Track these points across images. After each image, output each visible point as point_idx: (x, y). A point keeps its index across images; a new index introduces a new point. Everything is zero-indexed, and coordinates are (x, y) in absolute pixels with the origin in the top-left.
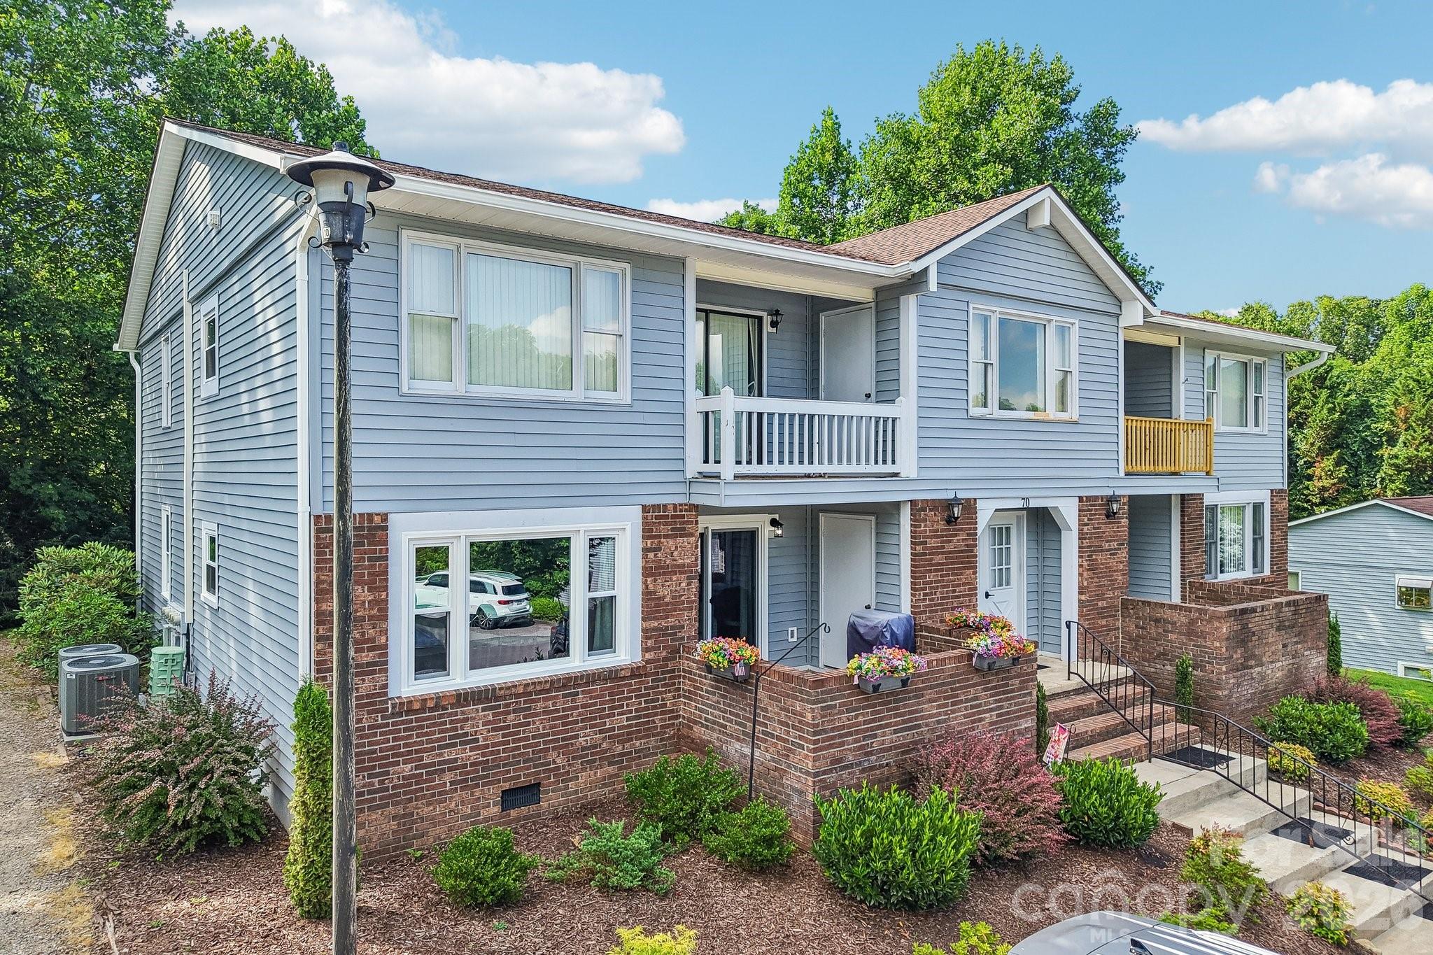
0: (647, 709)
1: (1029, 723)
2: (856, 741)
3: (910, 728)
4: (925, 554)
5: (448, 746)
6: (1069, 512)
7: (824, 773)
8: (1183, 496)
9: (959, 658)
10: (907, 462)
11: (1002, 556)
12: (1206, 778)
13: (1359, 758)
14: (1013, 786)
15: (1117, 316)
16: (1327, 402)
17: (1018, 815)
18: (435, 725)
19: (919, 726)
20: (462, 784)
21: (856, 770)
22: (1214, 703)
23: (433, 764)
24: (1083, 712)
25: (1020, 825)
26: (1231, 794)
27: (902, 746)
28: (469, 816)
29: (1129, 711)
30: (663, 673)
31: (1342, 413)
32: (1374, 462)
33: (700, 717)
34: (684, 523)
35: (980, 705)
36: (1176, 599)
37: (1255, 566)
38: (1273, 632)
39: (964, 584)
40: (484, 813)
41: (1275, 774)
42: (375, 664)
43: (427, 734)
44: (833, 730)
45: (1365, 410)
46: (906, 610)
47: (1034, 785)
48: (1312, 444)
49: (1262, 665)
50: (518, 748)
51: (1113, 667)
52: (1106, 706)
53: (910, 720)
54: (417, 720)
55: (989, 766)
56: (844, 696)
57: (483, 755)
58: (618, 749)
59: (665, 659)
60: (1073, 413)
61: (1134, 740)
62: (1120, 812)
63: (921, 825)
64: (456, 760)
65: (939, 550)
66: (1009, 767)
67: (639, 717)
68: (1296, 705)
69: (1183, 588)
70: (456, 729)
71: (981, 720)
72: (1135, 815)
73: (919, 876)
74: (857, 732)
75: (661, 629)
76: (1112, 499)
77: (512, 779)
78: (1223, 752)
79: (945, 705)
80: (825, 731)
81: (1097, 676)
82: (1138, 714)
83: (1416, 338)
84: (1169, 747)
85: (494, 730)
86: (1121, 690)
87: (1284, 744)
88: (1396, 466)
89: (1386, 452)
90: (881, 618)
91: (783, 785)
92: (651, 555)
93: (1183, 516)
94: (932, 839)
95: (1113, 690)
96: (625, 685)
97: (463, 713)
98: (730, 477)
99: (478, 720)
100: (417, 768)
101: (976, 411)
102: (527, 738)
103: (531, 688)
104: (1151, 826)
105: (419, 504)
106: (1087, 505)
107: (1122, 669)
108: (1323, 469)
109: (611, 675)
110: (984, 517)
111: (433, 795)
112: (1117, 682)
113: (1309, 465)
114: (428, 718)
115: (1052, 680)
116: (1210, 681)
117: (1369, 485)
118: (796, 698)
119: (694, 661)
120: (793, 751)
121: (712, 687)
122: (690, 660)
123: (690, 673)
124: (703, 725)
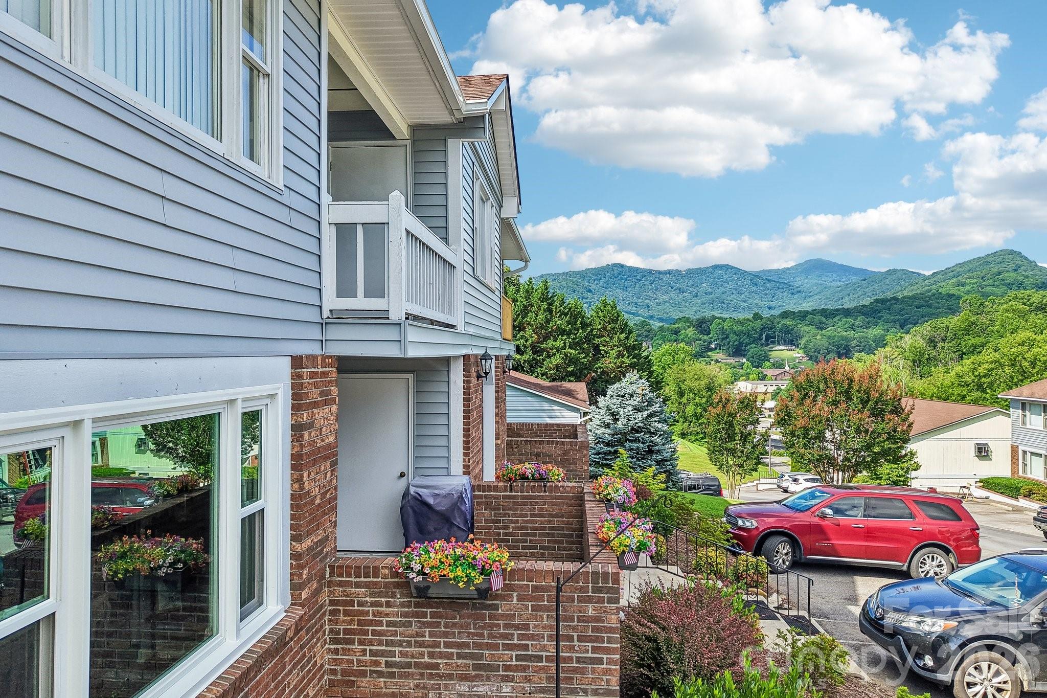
6: (493, 367)
15: (500, 207)
39: (479, 439)
46: (457, 469)
59: (315, 593)
65: (475, 406)
75: (313, 549)
92: (302, 435)
119: (358, 585)
120: (583, 671)
121: (404, 615)
122: (350, 584)
123: (351, 603)
124: (380, 674)
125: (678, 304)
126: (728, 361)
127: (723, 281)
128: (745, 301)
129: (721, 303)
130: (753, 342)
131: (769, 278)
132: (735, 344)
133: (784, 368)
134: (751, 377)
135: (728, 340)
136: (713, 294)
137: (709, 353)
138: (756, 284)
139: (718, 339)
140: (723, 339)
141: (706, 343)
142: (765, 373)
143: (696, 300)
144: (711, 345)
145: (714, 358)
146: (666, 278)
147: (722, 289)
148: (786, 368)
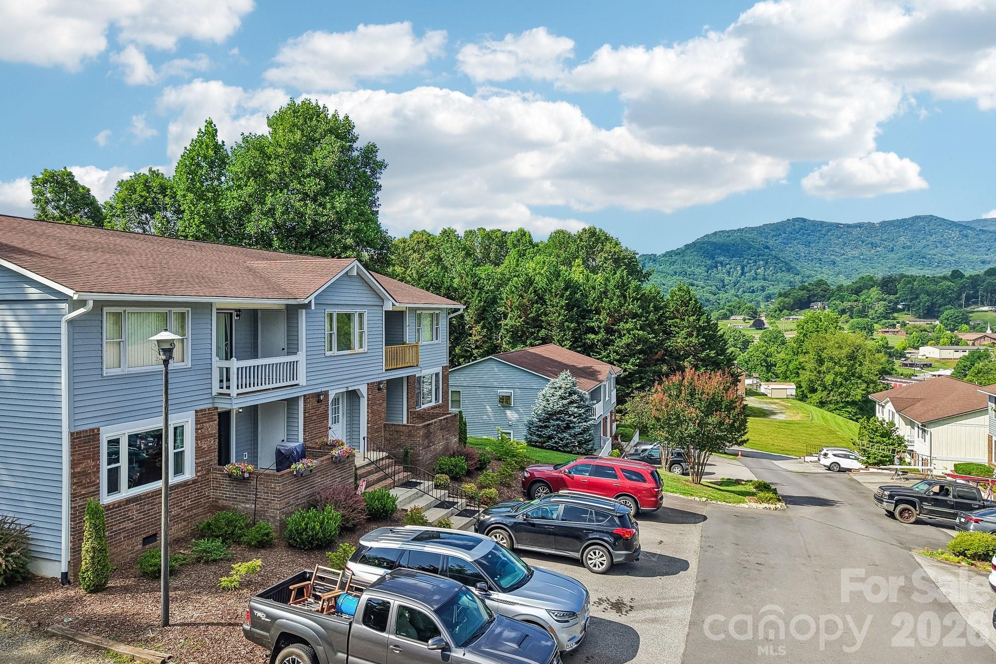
0: (198, 496)
1: (352, 480)
2: (293, 495)
3: (311, 488)
4: (309, 417)
5: (123, 522)
6: (364, 390)
7: (283, 508)
8: (408, 377)
9: (328, 459)
10: (302, 380)
11: (336, 410)
12: (414, 491)
13: (465, 476)
14: (350, 502)
15: (382, 306)
16: (478, 296)
17: (352, 511)
18: (118, 514)
19: (315, 487)
20: (127, 537)
21: (294, 506)
22: (417, 462)
23: (116, 531)
24: (370, 473)
25: (353, 515)
26: (421, 496)
27: (309, 495)
28: (131, 550)
29: (387, 471)
30: (204, 480)
31: (485, 302)
32: (498, 327)
33: (223, 496)
34: (213, 415)
35: (335, 476)
36: (405, 422)
37: (436, 400)
38: (439, 431)
39: (324, 427)
40: (136, 548)
41: (437, 487)
42: (95, 491)
43: (115, 518)
44: (286, 492)
45: (494, 301)
46: (301, 440)
47: (357, 501)
48: (472, 318)
49: (434, 445)
50: (149, 519)
51: (381, 453)
52: (378, 469)
53: (312, 485)
54: (111, 513)
55: (342, 497)
56: (290, 479)
57: (135, 524)
58: (188, 515)
59: (205, 474)
60: (365, 349)
61: (389, 481)
62: (385, 506)
63: (324, 518)
64: (125, 527)
65: (314, 414)
66: (348, 496)
67: (195, 500)
68: (444, 460)
69: (408, 414)
70: (125, 514)
71: (335, 481)
72: (389, 505)
73: (323, 535)
74: (294, 492)
75: (203, 462)
76: (380, 383)
77: (147, 532)
78: (418, 481)
79: (324, 478)
80: (283, 493)
81: (375, 457)
82: (390, 471)
83: (520, 257)
84: (401, 482)
85: (140, 513)
86: (384, 462)
87: (440, 475)
88: (507, 329)
89: (503, 322)
90: (292, 445)
91: (265, 516)
92: (200, 431)
93: (408, 383)
94: (327, 522)
95: (381, 462)
96: (190, 488)
97: (128, 507)
98: (235, 395)
99: (134, 511)
100: (111, 533)
101: (328, 353)
102: (152, 515)
103: (154, 494)
104: (394, 510)
105: (109, 422)
106: (370, 386)
107: (384, 453)
108: (476, 331)
109: (185, 484)
110: (331, 397)
111: (117, 544)
112: (383, 459)
113: (471, 328)
114: (115, 511)
115: (359, 461)
116: (416, 454)
117: (496, 339)
118: (272, 482)
119: (219, 474)
120: (271, 503)
121: (229, 483)
122: (216, 473)
123: (217, 479)
124: (224, 500)
125: (870, 260)
126: (917, 323)
127: (924, 233)
128: (952, 255)
129: (921, 259)
130: (949, 302)
131: (985, 229)
132: (927, 304)
133: (985, 332)
134: (942, 340)
135: (918, 300)
136: (912, 249)
137: (896, 315)
138: (966, 236)
139: (907, 299)
140: (912, 300)
141: (892, 304)
142: (960, 337)
143: (891, 255)
144: (898, 306)
145: (901, 320)
146: (855, 232)
147: (924, 242)
148: (987, 332)
